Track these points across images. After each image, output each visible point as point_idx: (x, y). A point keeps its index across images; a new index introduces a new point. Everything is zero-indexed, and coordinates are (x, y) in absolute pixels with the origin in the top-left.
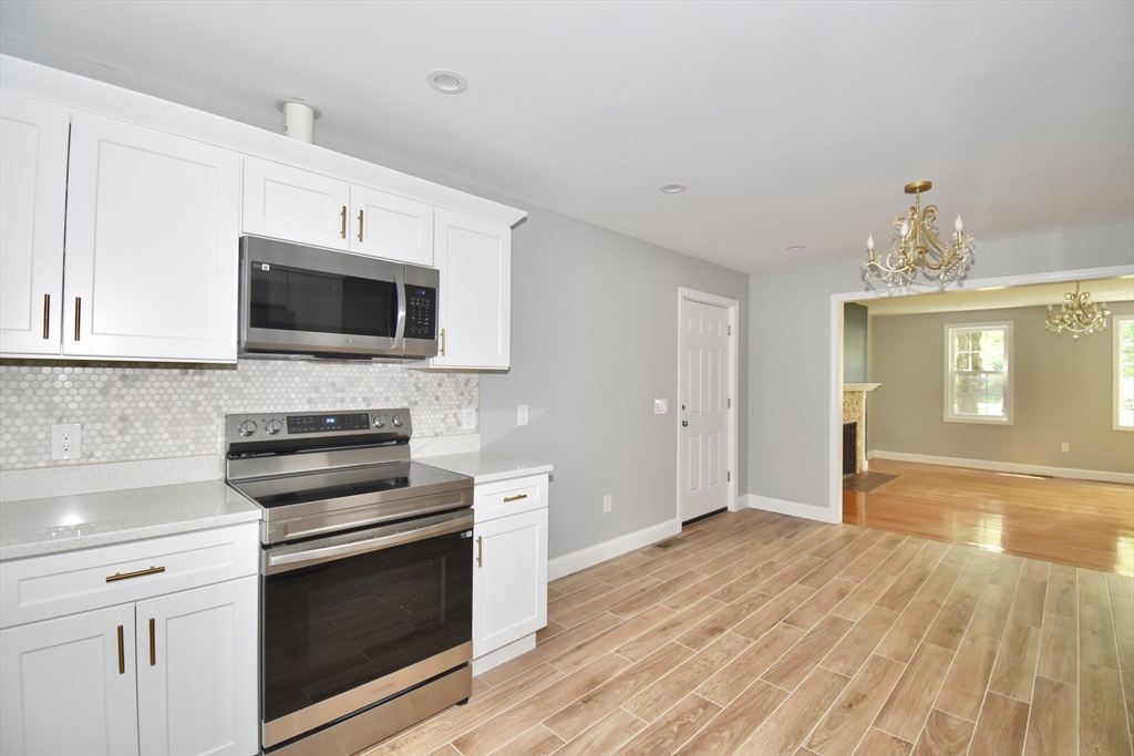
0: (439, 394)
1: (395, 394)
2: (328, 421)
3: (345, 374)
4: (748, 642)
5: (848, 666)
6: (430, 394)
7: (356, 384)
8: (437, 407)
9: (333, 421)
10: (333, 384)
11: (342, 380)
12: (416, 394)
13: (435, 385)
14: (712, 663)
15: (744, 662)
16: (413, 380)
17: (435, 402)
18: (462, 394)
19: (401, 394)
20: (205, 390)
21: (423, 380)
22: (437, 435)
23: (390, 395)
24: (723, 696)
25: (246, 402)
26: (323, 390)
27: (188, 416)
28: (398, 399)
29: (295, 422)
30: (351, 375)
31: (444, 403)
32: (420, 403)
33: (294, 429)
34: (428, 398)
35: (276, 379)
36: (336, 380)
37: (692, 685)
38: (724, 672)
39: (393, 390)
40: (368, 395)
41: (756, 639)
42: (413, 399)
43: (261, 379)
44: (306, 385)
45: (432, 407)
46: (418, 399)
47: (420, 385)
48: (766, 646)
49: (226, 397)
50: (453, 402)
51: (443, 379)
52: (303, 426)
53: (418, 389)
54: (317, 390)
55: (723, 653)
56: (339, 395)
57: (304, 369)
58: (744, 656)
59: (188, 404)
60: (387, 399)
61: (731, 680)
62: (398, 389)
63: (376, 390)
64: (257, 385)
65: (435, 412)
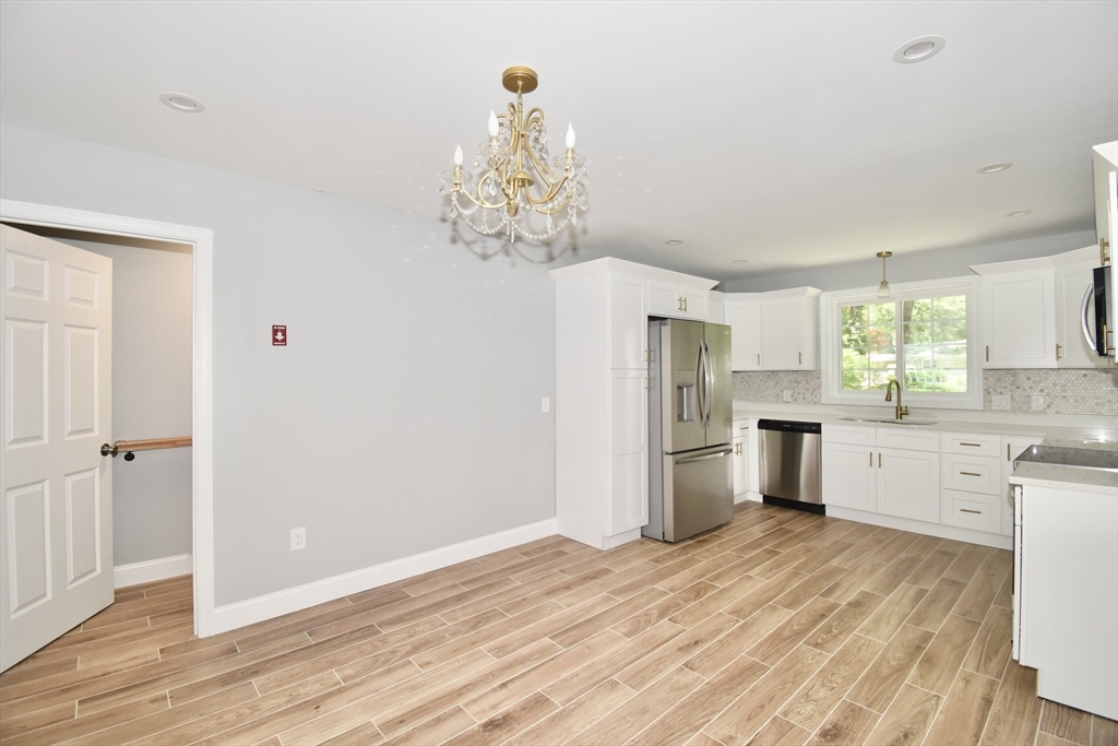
4: (785, 714)
5: (676, 678)
14: (823, 685)
15: (788, 686)
24: (804, 652)
37: (835, 662)
38: (808, 674)
41: (776, 718)
48: (762, 707)
55: (814, 697)
58: (789, 693)
61: (799, 666)
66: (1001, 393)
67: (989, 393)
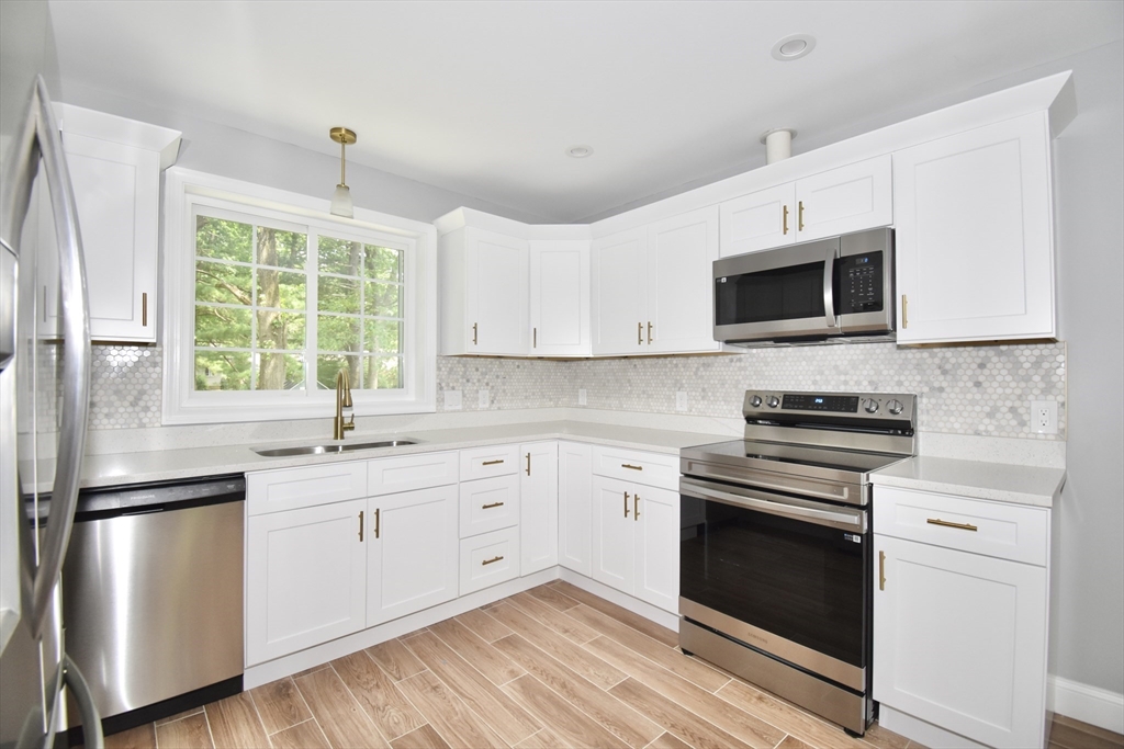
0: (981, 379)
1: (910, 378)
2: (817, 401)
3: (849, 357)
6: (965, 378)
7: (861, 367)
8: (978, 397)
9: (821, 401)
10: (836, 367)
11: (846, 363)
12: (942, 378)
13: (974, 366)
16: (937, 361)
17: (975, 390)
18: (1027, 379)
19: (918, 378)
20: (743, 373)
21: (953, 360)
22: (977, 433)
23: (903, 378)
25: (767, 382)
26: (827, 372)
27: (734, 390)
28: (915, 384)
29: (790, 399)
30: (855, 357)
31: (990, 390)
32: (948, 390)
33: (786, 405)
34: (961, 384)
35: (787, 363)
36: (839, 363)
39: (907, 373)
40: (875, 378)
42: (936, 385)
43: (777, 364)
44: (812, 368)
45: (969, 396)
46: (944, 384)
47: (948, 367)
49: (754, 377)
50: (1008, 391)
51: (988, 359)
52: (794, 403)
53: (945, 372)
54: (821, 373)
56: (843, 378)
57: (809, 354)
59: (734, 382)
60: (900, 383)
62: (915, 372)
63: (885, 372)
64: (774, 368)
65: (974, 402)
66: (453, 388)
67: (441, 388)
